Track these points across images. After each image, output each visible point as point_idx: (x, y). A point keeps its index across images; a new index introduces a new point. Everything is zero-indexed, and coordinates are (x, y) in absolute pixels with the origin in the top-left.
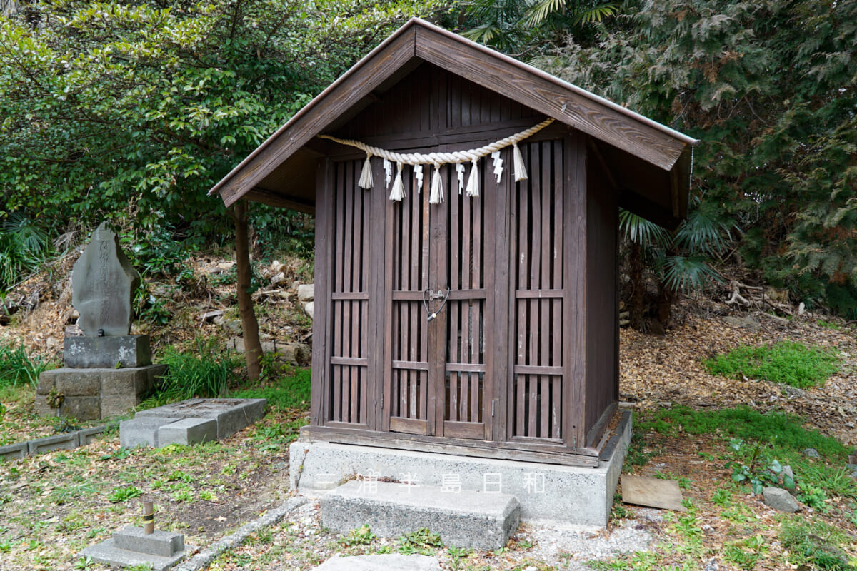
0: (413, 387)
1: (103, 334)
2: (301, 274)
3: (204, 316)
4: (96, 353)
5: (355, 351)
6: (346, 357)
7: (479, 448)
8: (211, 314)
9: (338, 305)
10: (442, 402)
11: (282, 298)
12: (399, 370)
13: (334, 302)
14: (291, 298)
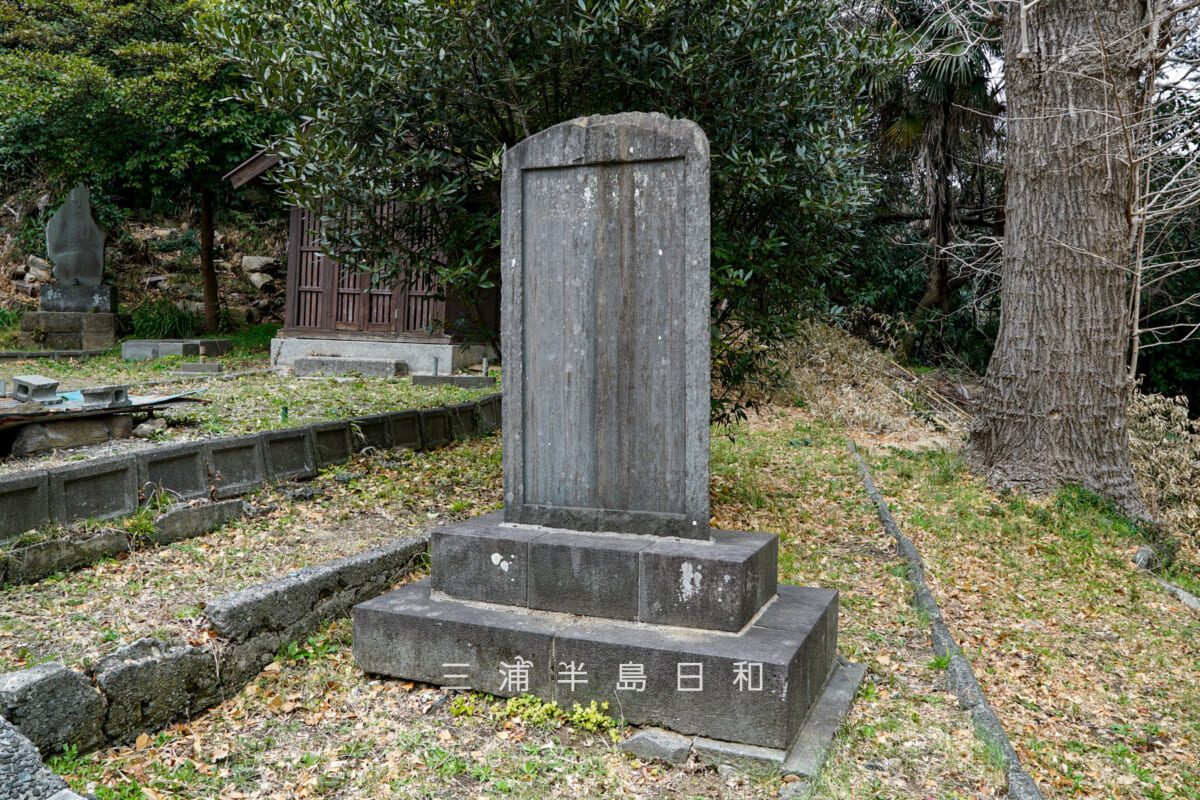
0: (351, 304)
1: (78, 283)
2: (243, 246)
3: (147, 280)
4: (72, 299)
5: (315, 283)
6: (309, 287)
7: (387, 337)
8: (155, 279)
9: (304, 254)
10: (367, 312)
11: (225, 269)
12: (342, 294)
13: (301, 252)
14: (234, 269)
